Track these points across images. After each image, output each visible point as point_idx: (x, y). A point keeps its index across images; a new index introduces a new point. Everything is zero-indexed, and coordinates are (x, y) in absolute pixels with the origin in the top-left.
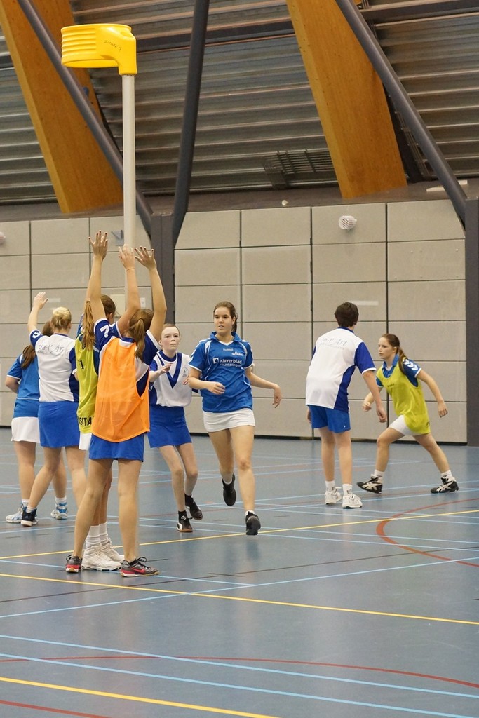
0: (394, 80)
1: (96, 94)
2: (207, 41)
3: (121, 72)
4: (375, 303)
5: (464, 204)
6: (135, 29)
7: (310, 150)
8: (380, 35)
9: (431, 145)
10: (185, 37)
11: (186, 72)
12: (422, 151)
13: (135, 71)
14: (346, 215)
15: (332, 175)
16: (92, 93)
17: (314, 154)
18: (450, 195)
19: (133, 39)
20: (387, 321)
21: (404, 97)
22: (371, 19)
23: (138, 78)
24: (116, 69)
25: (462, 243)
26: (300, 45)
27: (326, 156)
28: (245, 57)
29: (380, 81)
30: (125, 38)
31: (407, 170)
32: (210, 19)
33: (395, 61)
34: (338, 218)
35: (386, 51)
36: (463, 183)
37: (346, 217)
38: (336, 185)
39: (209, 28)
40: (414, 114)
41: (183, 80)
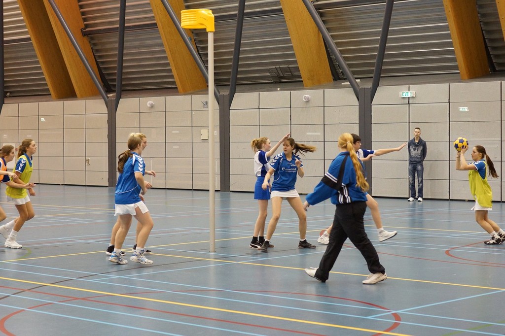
0: (328, 35)
1: (195, 40)
2: (244, 17)
3: (207, 31)
4: (319, 134)
5: (358, 90)
6: (214, 11)
7: (290, 66)
8: (321, 15)
9: (344, 64)
10: (235, 15)
11: (235, 30)
12: (340, 66)
13: (214, 30)
14: (306, 94)
15: (300, 77)
16: (193, 40)
17: (292, 67)
18: (352, 86)
19: (213, 16)
20: (324, 142)
21: (332, 42)
22: (318, 8)
23: (215, 33)
24: (205, 29)
25: (357, 108)
26: (286, 19)
27: (297, 69)
28: (261, 24)
29: (321, 35)
30: (210, 15)
31: (333, 75)
32: (245, 7)
33: (328, 27)
34: (302, 96)
35: (324, 22)
36: (358, 81)
37: (306, 95)
38: (302, 81)
39: (245, 11)
40: (336, 50)
41: (233, 34)
